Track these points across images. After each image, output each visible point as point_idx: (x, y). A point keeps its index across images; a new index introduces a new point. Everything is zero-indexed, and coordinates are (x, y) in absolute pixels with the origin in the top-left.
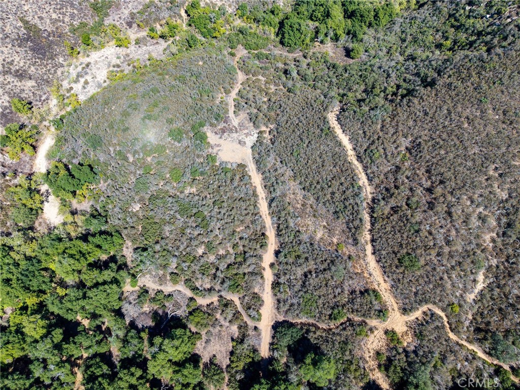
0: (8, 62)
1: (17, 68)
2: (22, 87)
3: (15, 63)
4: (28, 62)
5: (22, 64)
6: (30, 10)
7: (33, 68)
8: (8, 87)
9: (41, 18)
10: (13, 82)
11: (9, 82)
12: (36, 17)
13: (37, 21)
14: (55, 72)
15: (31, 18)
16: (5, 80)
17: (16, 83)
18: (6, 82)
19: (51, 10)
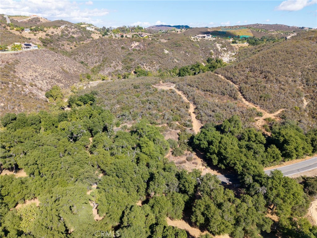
0: (54, 76)
1: (57, 79)
2: (58, 85)
3: (57, 77)
4: (62, 78)
5: (59, 78)
6: (66, 66)
7: (64, 80)
8: (52, 84)
9: (70, 69)
10: (55, 82)
11: (53, 82)
12: (68, 69)
13: (68, 70)
14: (73, 84)
15: (65, 69)
16: (51, 81)
17: (55, 83)
18: (51, 82)
19: (75, 68)
